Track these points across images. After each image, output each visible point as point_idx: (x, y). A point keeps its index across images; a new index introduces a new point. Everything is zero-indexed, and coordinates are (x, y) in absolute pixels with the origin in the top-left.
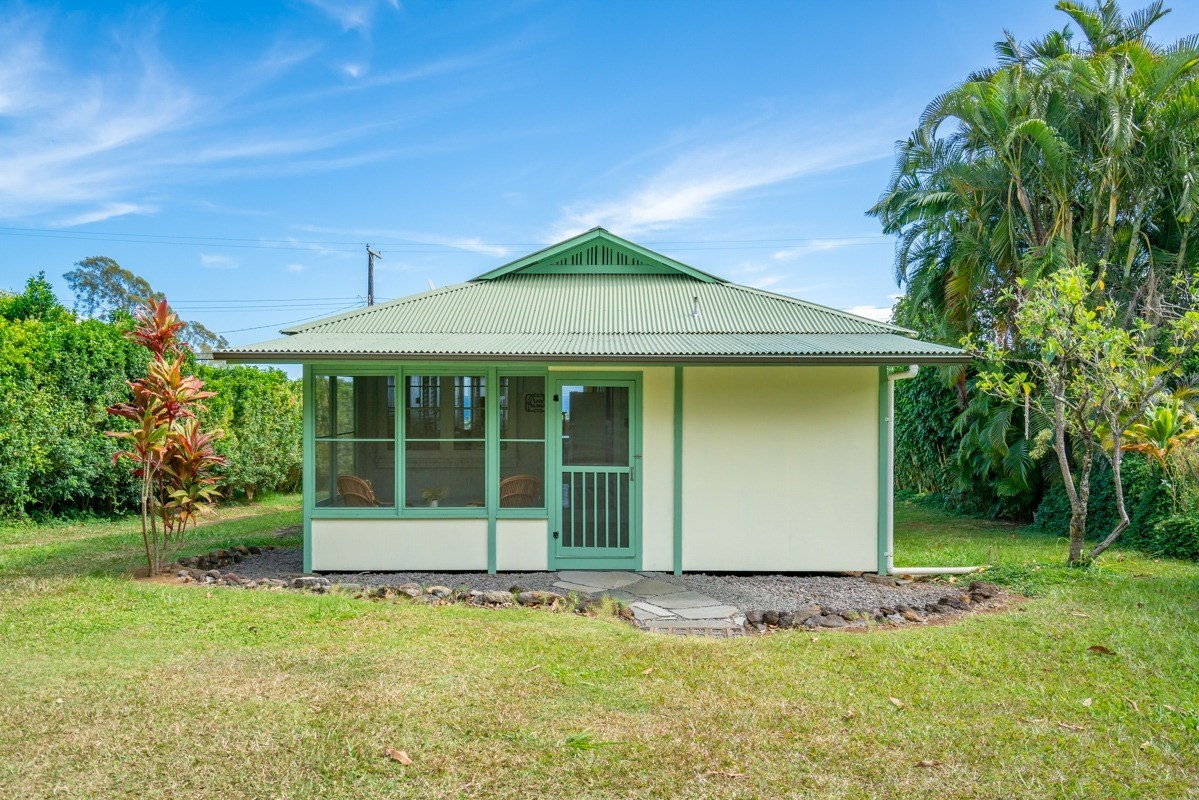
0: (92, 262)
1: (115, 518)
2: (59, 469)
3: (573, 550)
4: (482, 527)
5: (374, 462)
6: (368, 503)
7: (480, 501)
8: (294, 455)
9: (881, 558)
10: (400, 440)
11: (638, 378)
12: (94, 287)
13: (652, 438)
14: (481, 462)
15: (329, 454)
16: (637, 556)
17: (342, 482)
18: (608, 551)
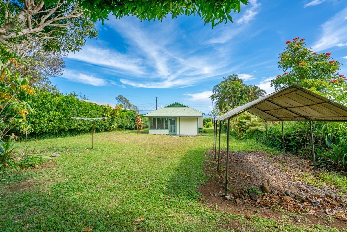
0: (120, 96)
1: (131, 130)
2: (127, 125)
3: (171, 133)
4: (163, 130)
5: (154, 125)
6: (154, 128)
7: (163, 128)
8: (147, 124)
9: (197, 134)
10: (156, 123)
11: (176, 118)
12: (119, 99)
13: (177, 123)
14: (163, 125)
15: (151, 124)
16: (176, 133)
17: (152, 127)
18: (174, 133)
